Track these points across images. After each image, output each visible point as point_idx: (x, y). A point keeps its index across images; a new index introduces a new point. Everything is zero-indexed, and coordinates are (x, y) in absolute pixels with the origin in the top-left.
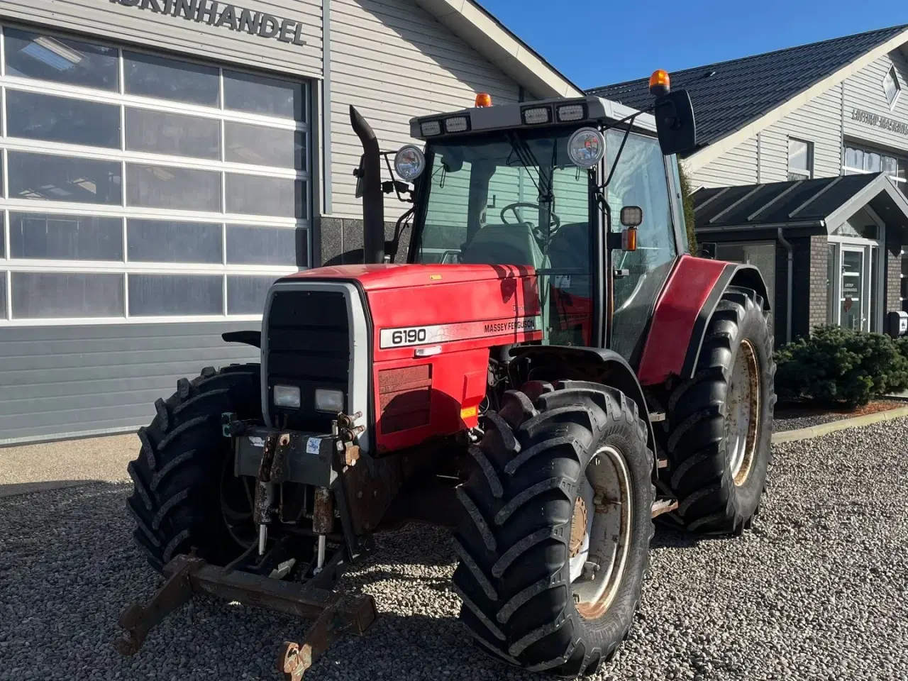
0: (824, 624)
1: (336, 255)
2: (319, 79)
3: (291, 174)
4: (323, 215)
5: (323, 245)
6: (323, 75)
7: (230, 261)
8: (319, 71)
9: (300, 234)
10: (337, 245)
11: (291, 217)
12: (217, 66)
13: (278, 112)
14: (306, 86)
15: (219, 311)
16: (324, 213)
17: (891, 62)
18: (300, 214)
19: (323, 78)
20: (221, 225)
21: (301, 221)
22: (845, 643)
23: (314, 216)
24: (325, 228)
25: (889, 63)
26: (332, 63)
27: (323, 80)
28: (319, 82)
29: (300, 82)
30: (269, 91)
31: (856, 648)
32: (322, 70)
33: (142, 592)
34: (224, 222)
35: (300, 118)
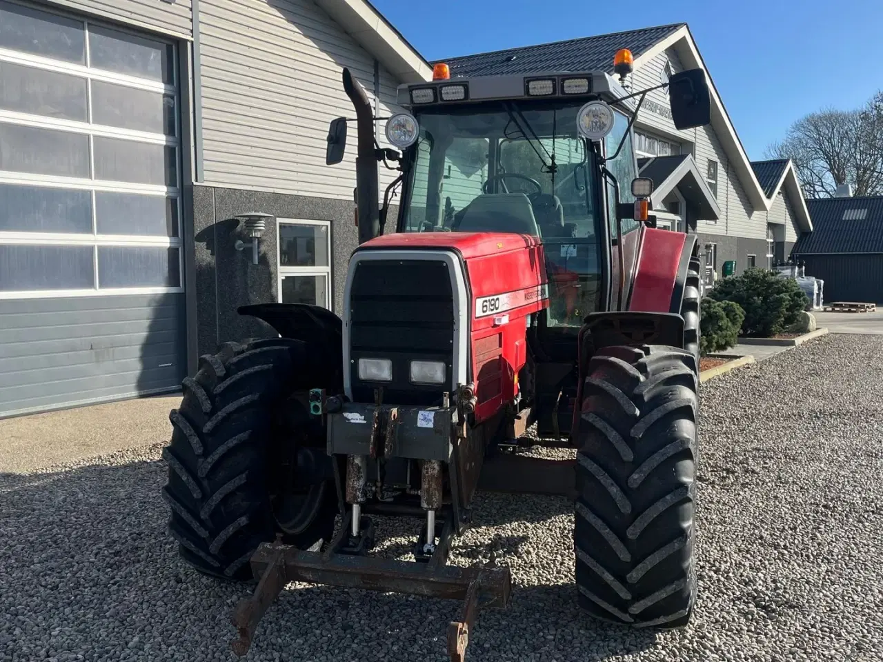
0: (829, 558)
1: (209, 225)
2: (187, 40)
3: (160, 139)
4: (195, 183)
5: (196, 214)
6: (192, 37)
7: (100, 231)
8: (188, 32)
9: (172, 202)
10: (209, 215)
11: (161, 184)
12: (82, 19)
13: (145, 72)
14: (174, 47)
15: (91, 284)
16: (197, 181)
17: (666, 56)
18: (170, 182)
19: (193, 39)
20: (91, 192)
21: (171, 189)
22: (859, 572)
23: (184, 184)
24: (198, 196)
25: (665, 58)
26: (201, 25)
27: (192, 42)
28: (189, 44)
29: (166, 42)
30: (135, 50)
31: (872, 576)
32: (192, 31)
33: (164, 588)
34: (93, 188)
35: (168, 80)
